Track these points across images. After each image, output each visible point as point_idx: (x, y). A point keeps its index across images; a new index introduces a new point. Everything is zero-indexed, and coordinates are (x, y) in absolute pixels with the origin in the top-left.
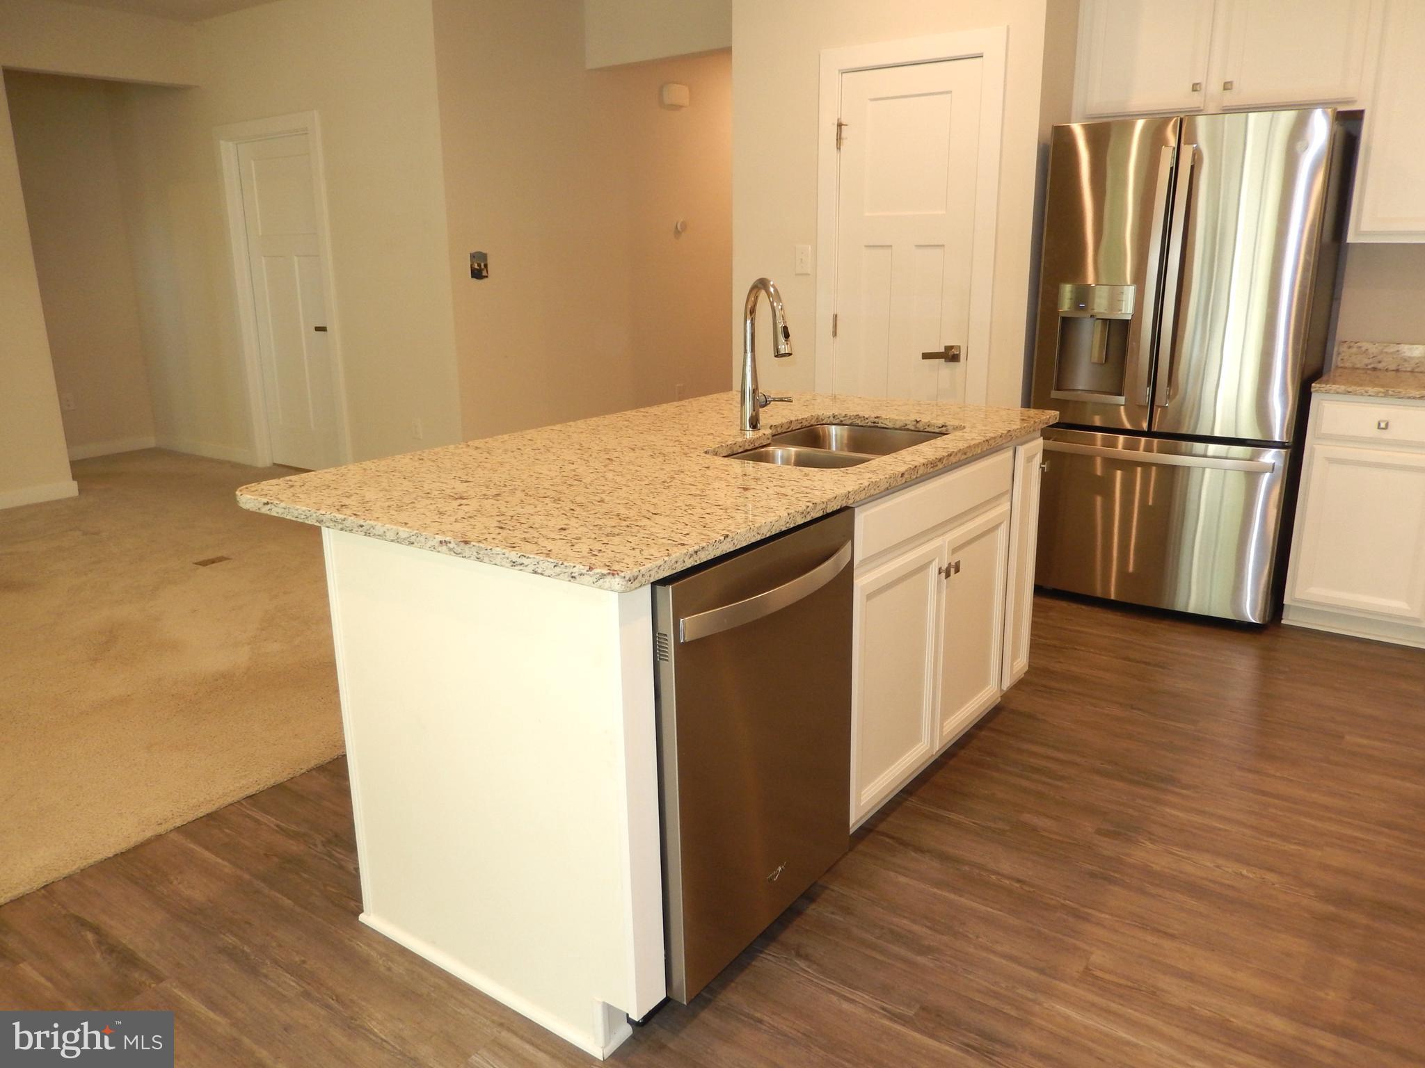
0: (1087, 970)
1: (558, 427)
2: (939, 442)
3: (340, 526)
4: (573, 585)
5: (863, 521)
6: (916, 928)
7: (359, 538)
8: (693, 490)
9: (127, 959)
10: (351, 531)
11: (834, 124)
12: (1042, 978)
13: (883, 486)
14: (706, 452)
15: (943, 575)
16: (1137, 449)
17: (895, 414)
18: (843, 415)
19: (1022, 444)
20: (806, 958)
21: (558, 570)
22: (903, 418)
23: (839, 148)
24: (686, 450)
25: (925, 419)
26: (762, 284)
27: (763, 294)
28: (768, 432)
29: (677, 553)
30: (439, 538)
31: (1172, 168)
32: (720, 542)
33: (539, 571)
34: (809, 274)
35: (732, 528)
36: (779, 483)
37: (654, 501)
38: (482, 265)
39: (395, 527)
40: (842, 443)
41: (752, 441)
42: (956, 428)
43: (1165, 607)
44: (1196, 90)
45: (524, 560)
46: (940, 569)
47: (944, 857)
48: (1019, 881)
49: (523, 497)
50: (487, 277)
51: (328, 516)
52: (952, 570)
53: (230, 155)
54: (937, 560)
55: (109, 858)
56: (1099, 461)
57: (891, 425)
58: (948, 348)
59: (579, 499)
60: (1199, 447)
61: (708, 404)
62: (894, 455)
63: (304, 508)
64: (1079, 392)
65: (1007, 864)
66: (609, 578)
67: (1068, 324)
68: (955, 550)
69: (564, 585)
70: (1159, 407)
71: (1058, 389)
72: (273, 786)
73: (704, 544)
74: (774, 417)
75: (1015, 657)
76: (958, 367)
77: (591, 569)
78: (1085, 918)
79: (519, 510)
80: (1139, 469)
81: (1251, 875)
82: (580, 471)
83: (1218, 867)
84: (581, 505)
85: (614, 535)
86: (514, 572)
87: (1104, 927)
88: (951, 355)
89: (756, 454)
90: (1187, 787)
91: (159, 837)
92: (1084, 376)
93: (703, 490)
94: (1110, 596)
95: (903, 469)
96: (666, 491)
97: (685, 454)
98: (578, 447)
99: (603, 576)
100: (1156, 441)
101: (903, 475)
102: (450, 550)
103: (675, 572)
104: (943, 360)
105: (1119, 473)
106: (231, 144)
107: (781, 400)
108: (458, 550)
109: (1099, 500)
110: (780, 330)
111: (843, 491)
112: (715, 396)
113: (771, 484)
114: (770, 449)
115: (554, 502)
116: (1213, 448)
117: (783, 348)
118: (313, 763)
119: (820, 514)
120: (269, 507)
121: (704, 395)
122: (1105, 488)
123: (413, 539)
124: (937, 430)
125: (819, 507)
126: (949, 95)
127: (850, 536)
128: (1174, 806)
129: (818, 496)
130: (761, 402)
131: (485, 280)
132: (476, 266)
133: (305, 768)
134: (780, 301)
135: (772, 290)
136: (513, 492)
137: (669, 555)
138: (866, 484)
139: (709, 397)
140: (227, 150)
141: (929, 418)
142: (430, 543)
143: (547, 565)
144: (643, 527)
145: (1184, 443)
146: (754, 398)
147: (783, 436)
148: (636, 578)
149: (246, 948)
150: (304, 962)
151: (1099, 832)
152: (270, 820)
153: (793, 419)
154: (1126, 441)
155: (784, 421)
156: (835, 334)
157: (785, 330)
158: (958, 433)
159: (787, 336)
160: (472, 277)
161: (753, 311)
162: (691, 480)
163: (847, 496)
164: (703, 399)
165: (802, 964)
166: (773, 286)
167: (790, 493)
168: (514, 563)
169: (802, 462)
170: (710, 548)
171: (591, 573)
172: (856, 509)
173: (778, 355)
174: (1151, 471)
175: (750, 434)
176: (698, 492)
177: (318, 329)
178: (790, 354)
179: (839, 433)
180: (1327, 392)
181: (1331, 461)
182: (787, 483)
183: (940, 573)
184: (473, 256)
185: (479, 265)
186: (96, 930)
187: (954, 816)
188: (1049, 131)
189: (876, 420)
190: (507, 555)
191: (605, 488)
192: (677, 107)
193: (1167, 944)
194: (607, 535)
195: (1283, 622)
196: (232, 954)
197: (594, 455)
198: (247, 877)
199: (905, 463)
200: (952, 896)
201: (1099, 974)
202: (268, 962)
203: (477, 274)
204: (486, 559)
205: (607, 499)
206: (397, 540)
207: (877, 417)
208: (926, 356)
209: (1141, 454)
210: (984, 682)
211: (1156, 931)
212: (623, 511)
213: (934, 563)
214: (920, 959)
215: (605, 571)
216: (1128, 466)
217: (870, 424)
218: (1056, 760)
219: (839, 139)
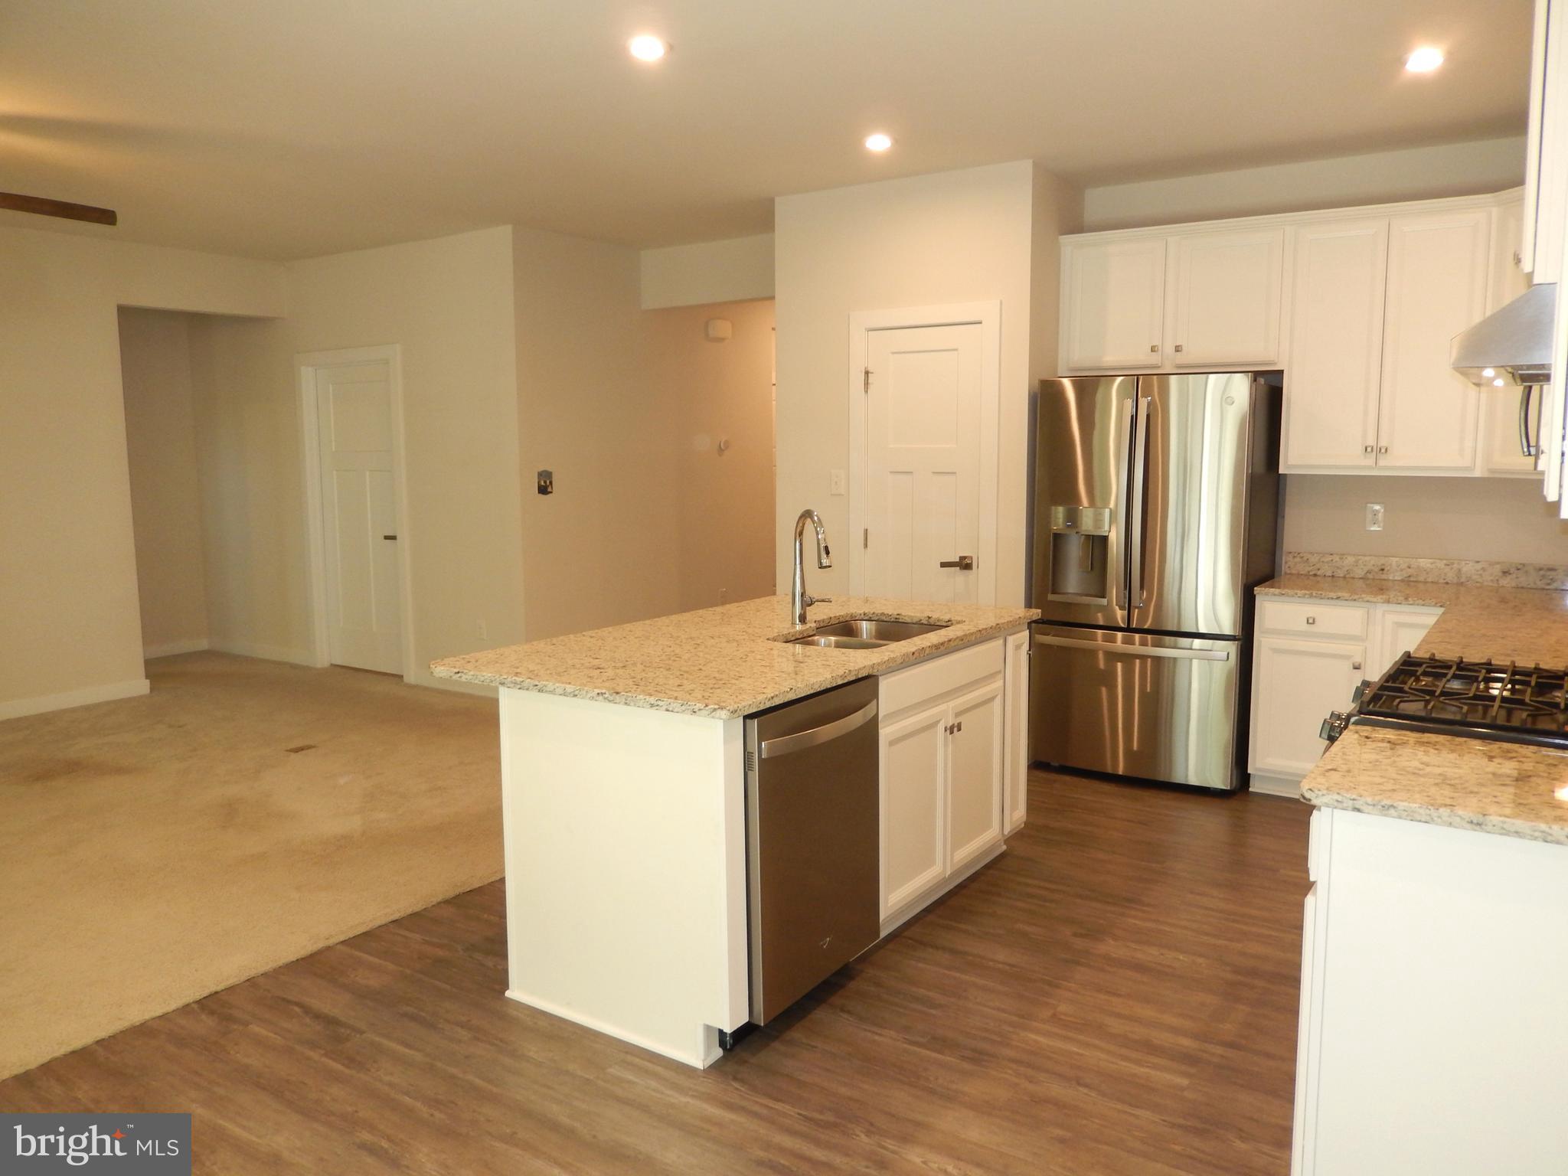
0: (1054, 1015)
1: (647, 622)
2: (943, 632)
3: (519, 686)
4: (694, 718)
5: (884, 685)
6: (931, 994)
7: (534, 694)
8: (763, 663)
9: (330, 1021)
10: (527, 689)
11: (862, 372)
12: (1021, 1020)
13: (899, 661)
14: (768, 639)
15: (948, 731)
16: (1134, 644)
17: (912, 612)
18: (872, 612)
19: (1010, 635)
20: (849, 1012)
21: (683, 708)
22: (919, 615)
23: (866, 392)
24: (753, 638)
25: (935, 616)
26: (807, 514)
27: (809, 520)
28: (813, 625)
29: (761, 697)
30: (597, 691)
31: (1132, 416)
32: (788, 692)
33: (671, 709)
34: (843, 495)
35: (794, 684)
36: (824, 658)
37: (737, 669)
38: (548, 482)
39: (563, 685)
40: (871, 633)
41: (801, 632)
42: (959, 622)
43: (1162, 779)
44: (1154, 351)
45: (659, 703)
46: (946, 728)
47: (953, 952)
48: (1009, 965)
49: (644, 668)
50: (551, 492)
51: (509, 680)
52: (956, 729)
53: (310, 382)
54: (943, 720)
55: (293, 962)
56: (1101, 655)
57: (909, 621)
58: (962, 558)
59: (683, 669)
60: (1184, 642)
61: (763, 605)
62: (909, 640)
63: (490, 675)
64: (1070, 595)
65: (1002, 955)
66: (719, 711)
67: (1058, 538)
68: (957, 715)
69: (687, 717)
70: (1136, 607)
71: (1054, 592)
72: (411, 914)
73: (777, 693)
74: (817, 614)
75: (1014, 808)
76: (971, 575)
77: (707, 706)
78: (1057, 987)
79: (644, 675)
80: (1138, 661)
81: (1186, 959)
82: (677, 651)
83: (1162, 954)
84: (687, 672)
85: (716, 689)
86: (653, 711)
87: (1070, 991)
88: (965, 564)
89: (804, 640)
90: (1148, 905)
91: (328, 948)
92: (1073, 581)
93: (770, 663)
94: (1118, 771)
95: (913, 650)
96: (744, 664)
97: (753, 640)
98: (670, 636)
99: (715, 710)
100: (1149, 637)
101: (913, 653)
102: (605, 698)
103: (759, 709)
104: (958, 568)
105: (1119, 665)
106: (310, 369)
107: (823, 601)
108: (611, 698)
109: (1104, 690)
110: (822, 549)
111: (869, 663)
112: (767, 598)
113: (818, 659)
114: (816, 638)
115: (667, 670)
116: (1197, 643)
117: (825, 562)
118: (440, 898)
119: (854, 678)
120: (459, 675)
121: (759, 598)
122: (1108, 679)
123: (576, 693)
124: (945, 624)
125: (853, 673)
126: (956, 352)
127: (875, 695)
128: (1135, 917)
129: (852, 666)
130: (807, 603)
131: (550, 495)
132: (543, 483)
133: (435, 901)
134: (823, 527)
135: (816, 518)
136: (634, 664)
137: (755, 698)
138: (886, 658)
139: (763, 599)
140: (307, 376)
141: (938, 615)
142: (589, 695)
143: (676, 705)
144: (735, 684)
145: (1167, 638)
146: (802, 600)
147: (826, 628)
148: (736, 711)
149: (423, 1014)
150: (469, 1021)
151: (1075, 935)
152: (417, 937)
153: (832, 616)
154: (1124, 638)
155: (825, 617)
156: (866, 546)
157: (826, 548)
158: (959, 626)
159: (828, 553)
160: (539, 493)
161: (801, 534)
162: (759, 657)
163: (873, 666)
164: (758, 601)
165: (845, 1016)
166: (817, 516)
167: (832, 664)
168: (652, 705)
169: (838, 645)
170: (781, 695)
171: (707, 708)
172: (880, 678)
173: (821, 567)
174: (1147, 663)
175: (799, 627)
176: (768, 664)
177: (386, 538)
178: (830, 566)
179: (868, 627)
180: (1267, 594)
181: (1276, 651)
182: (830, 659)
183: (946, 731)
184: (540, 474)
185: (545, 482)
186: (297, 1004)
187: (963, 926)
188: (1036, 383)
189: (898, 617)
190: (647, 700)
191: (700, 662)
192: (722, 340)
193: (1113, 999)
194: (711, 689)
195: (1250, 789)
196: (413, 1018)
197: (684, 641)
198: (408, 971)
199: (916, 645)
200: (958, 975)
201: (1063, 1017)
202: (441, 1021)
203: (543, 490)
204: (632, 704)
205: (703, 668)
206: (565, 694)
207: (898, 615)
208: (944, 565)
209: (1137, 648)
210: (987, 826)
211: (1108, 993)
212: (717, 675)
213: (941, 722)
214: (933, 1012)
215: (716, 707)
216: (1128, 658)
217: (892, 620)
218: (1047, 889)
219: (867, 384)
